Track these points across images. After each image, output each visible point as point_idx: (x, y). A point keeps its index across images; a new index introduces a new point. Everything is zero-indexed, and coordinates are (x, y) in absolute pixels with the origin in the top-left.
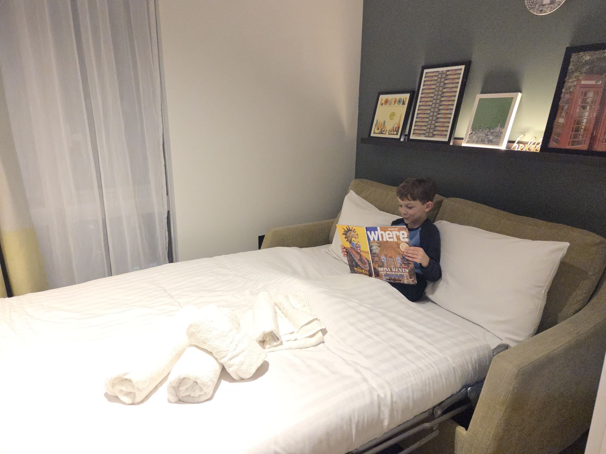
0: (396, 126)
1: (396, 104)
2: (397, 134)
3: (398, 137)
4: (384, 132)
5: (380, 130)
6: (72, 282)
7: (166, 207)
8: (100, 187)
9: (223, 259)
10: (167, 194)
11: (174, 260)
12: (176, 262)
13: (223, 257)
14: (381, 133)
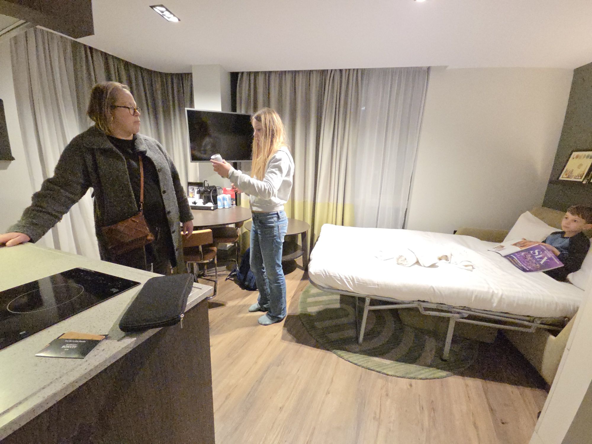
0: (582, 173)
1: (585, 158)
2: (581, 179)
3: (581, 180)
4: (570, 177)
5: (567, 176)
6: (362, 226)
7: (406, 206)
8: (380, 194)
9: (429, 233)
10: (408, 200)
11: (405, 228)
12: (406, 229)
13: (429, 232)
14: (568, 178)
